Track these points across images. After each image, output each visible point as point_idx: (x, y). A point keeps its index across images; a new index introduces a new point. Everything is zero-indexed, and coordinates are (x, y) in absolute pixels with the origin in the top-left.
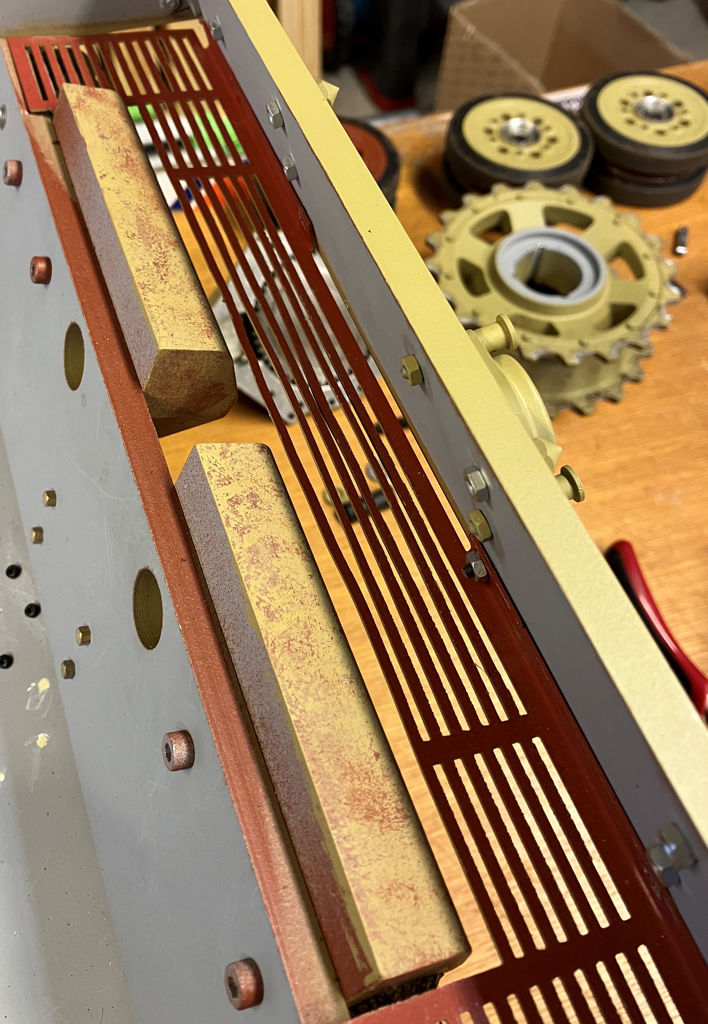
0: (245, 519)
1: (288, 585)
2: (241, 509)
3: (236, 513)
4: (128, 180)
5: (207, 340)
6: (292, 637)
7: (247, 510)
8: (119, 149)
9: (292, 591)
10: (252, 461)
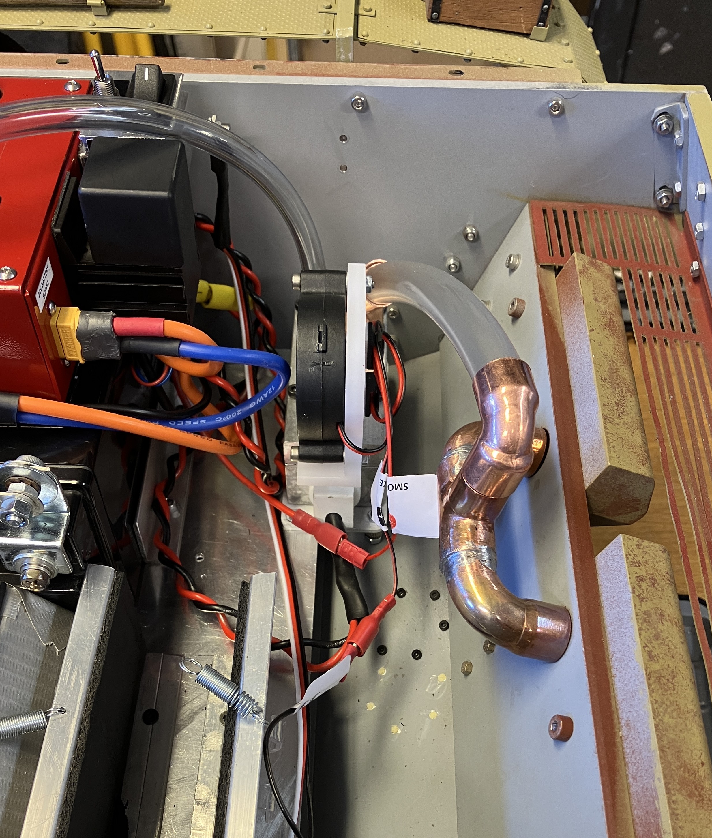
0: (645, 592)
1: (666, 643)
2: (644, 585)
3: (640, 586)
4: (608, 336)
5: (641, 467)
6: (663, 675)
7: (647, 587)
8: (606, 311)
9: (668, 648)
10: (656, 556)
